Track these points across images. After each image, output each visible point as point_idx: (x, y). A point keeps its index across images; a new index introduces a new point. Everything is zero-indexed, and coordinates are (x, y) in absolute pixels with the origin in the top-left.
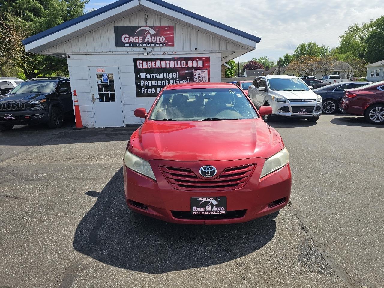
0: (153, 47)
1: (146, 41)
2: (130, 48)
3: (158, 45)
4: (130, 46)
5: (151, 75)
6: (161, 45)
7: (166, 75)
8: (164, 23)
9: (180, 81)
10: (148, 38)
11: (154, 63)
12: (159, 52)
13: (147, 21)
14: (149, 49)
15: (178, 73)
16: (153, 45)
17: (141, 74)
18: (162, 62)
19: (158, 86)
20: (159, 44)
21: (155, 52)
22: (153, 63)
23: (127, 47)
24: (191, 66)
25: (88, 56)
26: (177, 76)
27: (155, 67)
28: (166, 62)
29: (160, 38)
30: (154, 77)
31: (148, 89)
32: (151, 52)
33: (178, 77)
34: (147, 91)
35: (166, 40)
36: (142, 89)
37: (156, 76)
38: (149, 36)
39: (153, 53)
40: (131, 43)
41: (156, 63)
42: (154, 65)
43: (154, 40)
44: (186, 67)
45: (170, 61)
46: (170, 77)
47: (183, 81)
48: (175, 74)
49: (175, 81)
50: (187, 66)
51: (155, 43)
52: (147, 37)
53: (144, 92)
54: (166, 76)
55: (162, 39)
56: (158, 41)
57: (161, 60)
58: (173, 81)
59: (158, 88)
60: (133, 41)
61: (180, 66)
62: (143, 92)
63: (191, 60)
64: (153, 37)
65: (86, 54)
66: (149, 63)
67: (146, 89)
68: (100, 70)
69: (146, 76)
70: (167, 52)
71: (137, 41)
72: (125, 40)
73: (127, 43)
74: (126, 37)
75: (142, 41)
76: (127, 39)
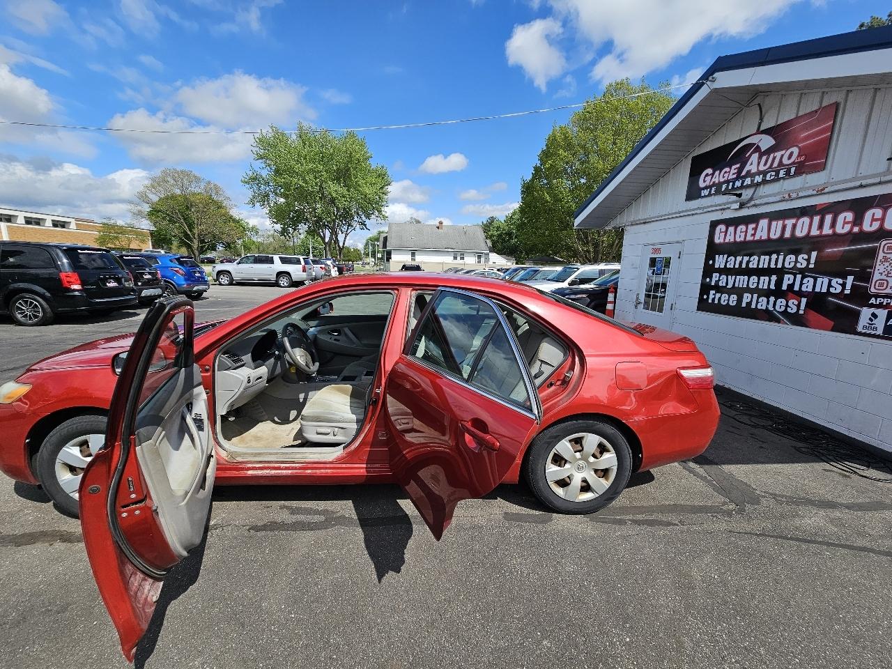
0: (758, 184)
1: (743, 173)
2: (709, 199)
3: (772, 178)
4: (710, 195)
5: (739, 259)
6: (782, 174)
7: (777, 259)
8: (810, 106)
9: (815, 279)
10: (753, 164)
11: (753, 229)
12: (771, 196)
13: (761, 119)
14: (747, 194)
15: (814, 254)
16: (758, 179)
17: (717, 256)
18: (774, 223)
19: (748, 290)
20: (777, 173)
21: (761, 197)
22: (751, 226)
23: (705, 196)
24: (876, 225)
25: (647, 225)
26: (809, 263)
27: (751, 238)
28: (787, 222)
29: (782, 156)
30: (744, 266)
31: (723, 295)
33: (812, 266)
34: (720, 299)
35: (802, 156)
36: (712, 292)
38: (755, 157)
39: (757, 202)
40: (714, 184)
41: (755, 229)
42: (750, 231)
43: (765, 164)
44: (850, 232)
45: (798, 218)
46: (787, 265)
47: (826, 280)
48: (806, 257)
49: (799, 277)
50: (856, 229)
51: (764, 173)
52: (749, 163)
53: (713, 299)
54: (776, 264)
55: (790, 155)
56: (775, 165)
57: (774, 216)
58: (792, 277)
59: (746, 295)
60: (717, 182)
61: (827, 230)
62: (710, 301)
63: (878, 206)
64: (764, 158)
65: (644, 223)
66: (742, 227)
67: (718, 295)
68: (657, 251)
69: (727, 262)
70: (797, 191)
71: (726, 179)
72: (704, 181)
73: (706, 188)
74: (707, 175)
75: (735, 176)
76: (708, 178)
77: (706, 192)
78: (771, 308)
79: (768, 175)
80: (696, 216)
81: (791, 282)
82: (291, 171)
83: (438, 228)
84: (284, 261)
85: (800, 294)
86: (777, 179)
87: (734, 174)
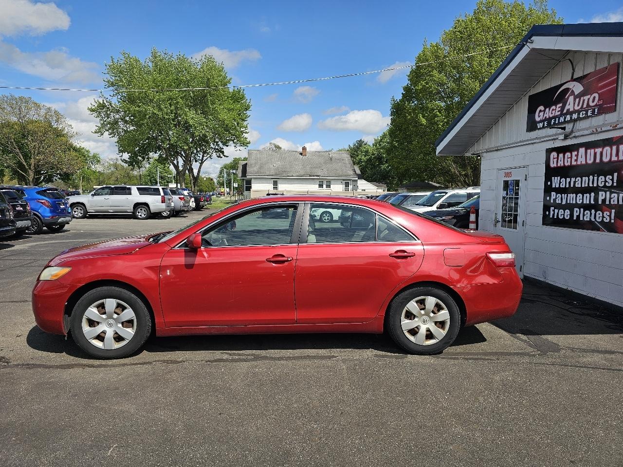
1: (565, 111)
2: (543, 130)
4: (544, 127)
5: (568, 180)
7: (593, 180)
8: (603, 64)
9: (618, 194)
10: (570, 106)
11: (576, 155)
12: (585, 130)
13: (574, 70)
14: (569, 127)
15: (616, 175)
16: (575, 116)
17: (553, 178)
18: (589, 151)
19: (577, 205)
21: (579, 130)
22: (574, 153)
23: (540, 128)
25: (499, 152)
26: (613, 182)
27: (575, 163)
28: (597, 150)
29: (589, 99)
30: (572, 186)
31: (560, 211)
32: (572, 132)
33: (615, 184)
34: (558, 214)
35: (601, 100)
36: (552, 208)
37: (575, 182)
38: (571, 99)
39: (577, 134)
40: (546, 119)
41: (577, 156)
42: (574, 158)
43: (578, 105)
45: (604, 147)
46: (600, 184)
48: (611, 177)
49: (608, 193)
51: (578, 112)
52: (568, 104)
53: (554, 215)
54: (593, 184)
55: (593, 99)
56: (585, 106)
57: (588, 146)
58: (604, 193)
59: (576, 209)
60: (547, 117)
61: (621, 158)
62: (551, 216)
64: (577, 100)
65: (497, 150)
66: (568, 154)
67: (556, 211)
68: (508, 175)
69: (560, 182)
70: (601, 126)
71: (553, 114)
72: (539, 116)
73: (540, 121)
74: (540, 111)
75: (559, 113)
76: (542, 114)
77: (540, 125)
78: (593, 220)
79: (581, 113)
80: (535, 145)
81: (603, 198)
82: (145, 99)
83: (301, 154)
84: (142, 191)
85: (610, 207)
86: (587, 117)
87: (558, 111)
